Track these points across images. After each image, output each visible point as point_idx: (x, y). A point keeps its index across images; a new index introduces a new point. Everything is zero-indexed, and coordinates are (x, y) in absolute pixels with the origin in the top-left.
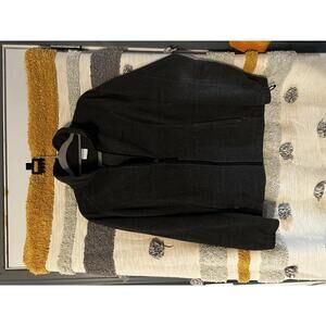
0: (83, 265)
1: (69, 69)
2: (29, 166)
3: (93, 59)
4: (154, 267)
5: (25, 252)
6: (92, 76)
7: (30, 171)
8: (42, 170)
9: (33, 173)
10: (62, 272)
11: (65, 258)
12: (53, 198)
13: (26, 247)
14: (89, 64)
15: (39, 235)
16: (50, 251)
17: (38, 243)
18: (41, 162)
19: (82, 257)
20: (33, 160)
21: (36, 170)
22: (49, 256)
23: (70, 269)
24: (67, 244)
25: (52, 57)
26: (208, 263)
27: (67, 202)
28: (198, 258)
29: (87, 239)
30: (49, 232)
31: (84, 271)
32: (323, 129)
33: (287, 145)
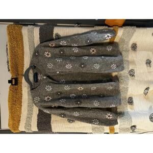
0: (36, 128)
1: (29, 35)
2: (10, 82)
3: (40, 30)
4: (70, 128)
5: (9, 122)
6: (40, 38)
7: (10, 84)
8: (16, 83)
9: (12, 85)
10: (27, 131)
11: (28, 125)
12: (22, 97)
13: (9, 120)
14: (39, 33)
15: (15, 114)
16: (21, 121)
18: (16, 80)
19: (36, 123)
20: (12, 79)
21: (13, 83)
22: (21, 124)
24: (29, 118)
25: (20, 29)
27: (29, 98)
29: (38, 115)
30: (20, 112)
31: (37, 130)
32: (148, 63)
33: (132, 71)
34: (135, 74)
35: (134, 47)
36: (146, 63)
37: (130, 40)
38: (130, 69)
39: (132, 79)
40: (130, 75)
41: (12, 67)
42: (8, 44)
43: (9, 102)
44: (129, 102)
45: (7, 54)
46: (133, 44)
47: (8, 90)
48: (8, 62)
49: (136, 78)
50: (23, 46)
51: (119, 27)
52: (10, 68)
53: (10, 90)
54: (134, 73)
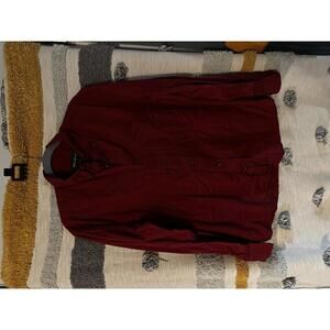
0: (69, 281)
1: (54, 65)
2: (8, 172)
3: (81, 55)
5: (3, 268)
6: (80, 73)
7: (9, 178)
8: (23, 176)
9: (13, 179)
11: (50, 274)
12: (36, 207)
13: (4, 262)
14: (77, 61)
15: (20, 249)
16: (33, 266)
17: (19, 257)
18: (24, 168)
19: (69, 271)
20: (14, 165)
21: (17, 176)
22: (31, 271)
24: (52, 257)
25: (36, 51)
27: (52, 212)
28: (195, 270)
29: (74, 252)
30: (32, 245)
32: (321, 134)
34: (293, 160)
36: (317, 135)
39: (286, 170)
40: (283, 161)
42: (6, 85)
43: (5, 219)
45: (4, 108)
46: (288, 91)
47: (4, 191)
48: (5, 125)
49: (295, 168)
50: (40, 90)
51: (258, 53)
52: (9, 141)
53: (9, 191)
54: (291, 156)
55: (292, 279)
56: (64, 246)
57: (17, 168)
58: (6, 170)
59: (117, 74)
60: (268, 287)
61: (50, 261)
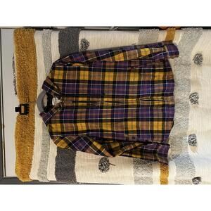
0: (54, 176)
2: (17, 109)
3: (60, 35)
4: (102, 177)
5: (16, 166)
7: (18, 113)
8: (27, 112)
9: (21, 114)
10: (41, 180)
11: (43, 171)
12: (34, 131)
14: (57, 39)
15: (24, 156)
16: (32, 166)
17: (25, 161)
18: (27, 107)
19: (54, 170)
20: (21, 105)
21: (23, 112)
22: (32, 170)
23: (46, 178)
24: (44, 161)
25: (32, 34)
26: (140, 175)
28: (133, 172)
29: (57, 159)
30: (32, 153)
31: (55, 179)
33: (195, 94)
34: (199, 100)
35: (198, 59)
37: (192, 49)
38: (191, 93)
39: (195, 107)
40: (192, 101)
41: (20, 89)
43: (16, 138)
44: (190, 142)
45: (14, 70)
46: (198, 54)
47: (15, 121)
48: (15, 82)
49: (200, 106)
50: (35, 58)
53: (18, 121)
54: (198, 98)
55: (199, 178)
56: (50, 154)
57: (23, 107)
58: (16, 108)
59: (82, 46)
60: (183, 183)
61: (43, 163)
